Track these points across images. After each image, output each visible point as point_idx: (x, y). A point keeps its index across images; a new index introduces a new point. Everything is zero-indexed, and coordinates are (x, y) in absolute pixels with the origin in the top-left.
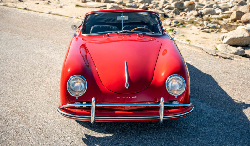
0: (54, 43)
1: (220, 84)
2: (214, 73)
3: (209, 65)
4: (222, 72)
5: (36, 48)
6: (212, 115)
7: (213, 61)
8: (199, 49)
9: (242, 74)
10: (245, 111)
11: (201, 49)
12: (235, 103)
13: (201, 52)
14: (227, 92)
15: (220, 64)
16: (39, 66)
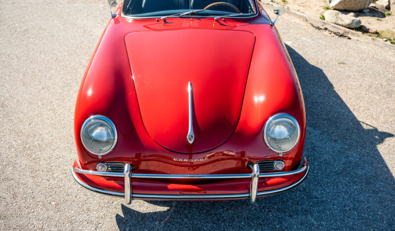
0: (105, 9)
1: (337, 88)
2: (326, 65)
3: (317, 49)
4: (337, 64)
5: (80, 18)
6: (330, 157)
7: (323, 42)
8: (302, 19)
9: (366, 66)
10: (382, 148)
11: (303, 20)
12: (364, 129)
13: (304, 24)
14: (349, 106)
15: (333, 48)
16: (77, 51)
